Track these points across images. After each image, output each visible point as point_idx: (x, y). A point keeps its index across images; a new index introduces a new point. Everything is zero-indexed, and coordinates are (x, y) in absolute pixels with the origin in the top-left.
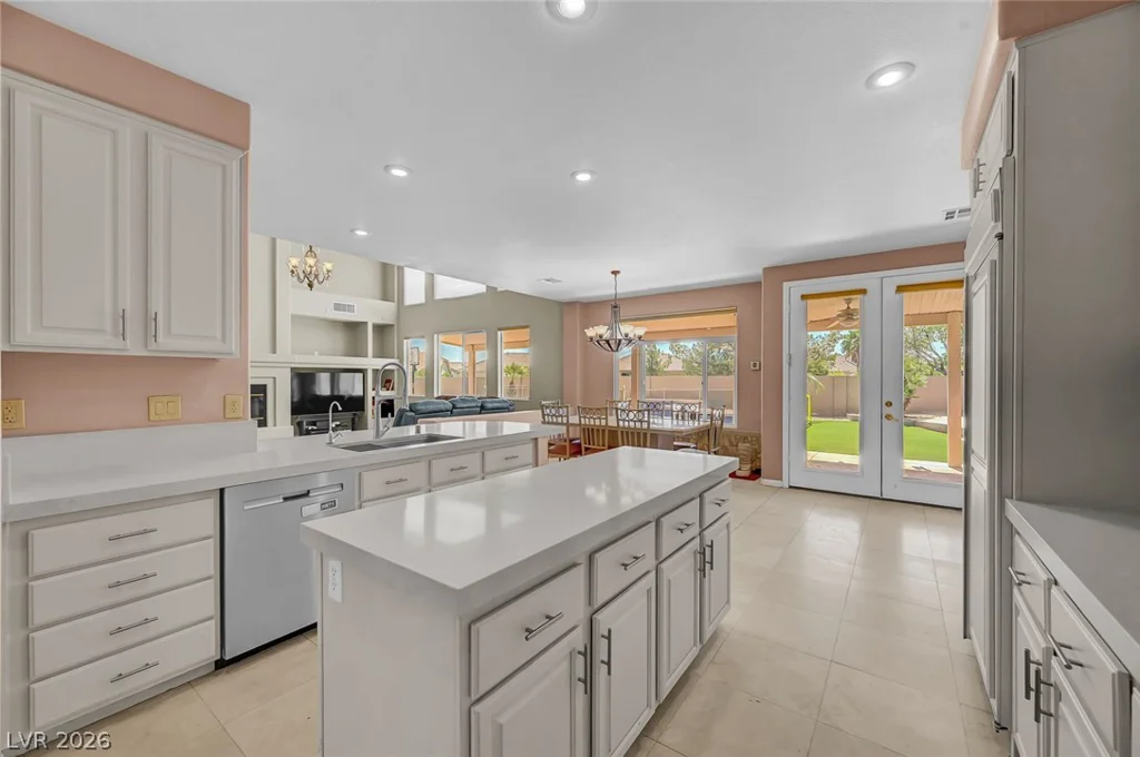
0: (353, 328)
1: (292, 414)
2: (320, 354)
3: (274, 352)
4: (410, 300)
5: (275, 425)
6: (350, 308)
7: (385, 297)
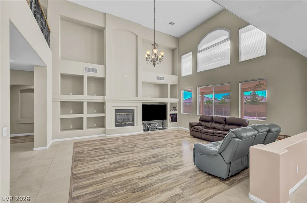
0: (162, 87)
1: (143, 121)
2: (151, 97)
3: (137, 96)
4: (184, 74)
5: (137, 125)
6: (162, 78)
7: (173, 74)
